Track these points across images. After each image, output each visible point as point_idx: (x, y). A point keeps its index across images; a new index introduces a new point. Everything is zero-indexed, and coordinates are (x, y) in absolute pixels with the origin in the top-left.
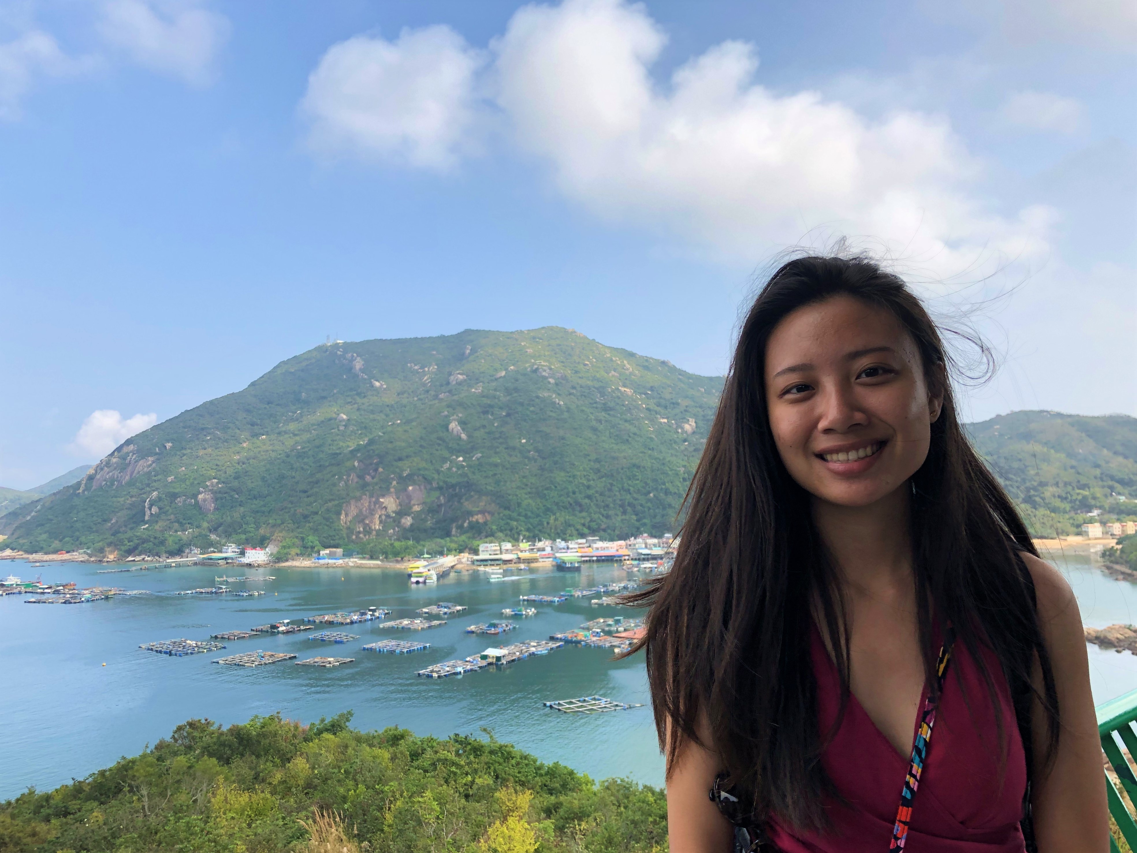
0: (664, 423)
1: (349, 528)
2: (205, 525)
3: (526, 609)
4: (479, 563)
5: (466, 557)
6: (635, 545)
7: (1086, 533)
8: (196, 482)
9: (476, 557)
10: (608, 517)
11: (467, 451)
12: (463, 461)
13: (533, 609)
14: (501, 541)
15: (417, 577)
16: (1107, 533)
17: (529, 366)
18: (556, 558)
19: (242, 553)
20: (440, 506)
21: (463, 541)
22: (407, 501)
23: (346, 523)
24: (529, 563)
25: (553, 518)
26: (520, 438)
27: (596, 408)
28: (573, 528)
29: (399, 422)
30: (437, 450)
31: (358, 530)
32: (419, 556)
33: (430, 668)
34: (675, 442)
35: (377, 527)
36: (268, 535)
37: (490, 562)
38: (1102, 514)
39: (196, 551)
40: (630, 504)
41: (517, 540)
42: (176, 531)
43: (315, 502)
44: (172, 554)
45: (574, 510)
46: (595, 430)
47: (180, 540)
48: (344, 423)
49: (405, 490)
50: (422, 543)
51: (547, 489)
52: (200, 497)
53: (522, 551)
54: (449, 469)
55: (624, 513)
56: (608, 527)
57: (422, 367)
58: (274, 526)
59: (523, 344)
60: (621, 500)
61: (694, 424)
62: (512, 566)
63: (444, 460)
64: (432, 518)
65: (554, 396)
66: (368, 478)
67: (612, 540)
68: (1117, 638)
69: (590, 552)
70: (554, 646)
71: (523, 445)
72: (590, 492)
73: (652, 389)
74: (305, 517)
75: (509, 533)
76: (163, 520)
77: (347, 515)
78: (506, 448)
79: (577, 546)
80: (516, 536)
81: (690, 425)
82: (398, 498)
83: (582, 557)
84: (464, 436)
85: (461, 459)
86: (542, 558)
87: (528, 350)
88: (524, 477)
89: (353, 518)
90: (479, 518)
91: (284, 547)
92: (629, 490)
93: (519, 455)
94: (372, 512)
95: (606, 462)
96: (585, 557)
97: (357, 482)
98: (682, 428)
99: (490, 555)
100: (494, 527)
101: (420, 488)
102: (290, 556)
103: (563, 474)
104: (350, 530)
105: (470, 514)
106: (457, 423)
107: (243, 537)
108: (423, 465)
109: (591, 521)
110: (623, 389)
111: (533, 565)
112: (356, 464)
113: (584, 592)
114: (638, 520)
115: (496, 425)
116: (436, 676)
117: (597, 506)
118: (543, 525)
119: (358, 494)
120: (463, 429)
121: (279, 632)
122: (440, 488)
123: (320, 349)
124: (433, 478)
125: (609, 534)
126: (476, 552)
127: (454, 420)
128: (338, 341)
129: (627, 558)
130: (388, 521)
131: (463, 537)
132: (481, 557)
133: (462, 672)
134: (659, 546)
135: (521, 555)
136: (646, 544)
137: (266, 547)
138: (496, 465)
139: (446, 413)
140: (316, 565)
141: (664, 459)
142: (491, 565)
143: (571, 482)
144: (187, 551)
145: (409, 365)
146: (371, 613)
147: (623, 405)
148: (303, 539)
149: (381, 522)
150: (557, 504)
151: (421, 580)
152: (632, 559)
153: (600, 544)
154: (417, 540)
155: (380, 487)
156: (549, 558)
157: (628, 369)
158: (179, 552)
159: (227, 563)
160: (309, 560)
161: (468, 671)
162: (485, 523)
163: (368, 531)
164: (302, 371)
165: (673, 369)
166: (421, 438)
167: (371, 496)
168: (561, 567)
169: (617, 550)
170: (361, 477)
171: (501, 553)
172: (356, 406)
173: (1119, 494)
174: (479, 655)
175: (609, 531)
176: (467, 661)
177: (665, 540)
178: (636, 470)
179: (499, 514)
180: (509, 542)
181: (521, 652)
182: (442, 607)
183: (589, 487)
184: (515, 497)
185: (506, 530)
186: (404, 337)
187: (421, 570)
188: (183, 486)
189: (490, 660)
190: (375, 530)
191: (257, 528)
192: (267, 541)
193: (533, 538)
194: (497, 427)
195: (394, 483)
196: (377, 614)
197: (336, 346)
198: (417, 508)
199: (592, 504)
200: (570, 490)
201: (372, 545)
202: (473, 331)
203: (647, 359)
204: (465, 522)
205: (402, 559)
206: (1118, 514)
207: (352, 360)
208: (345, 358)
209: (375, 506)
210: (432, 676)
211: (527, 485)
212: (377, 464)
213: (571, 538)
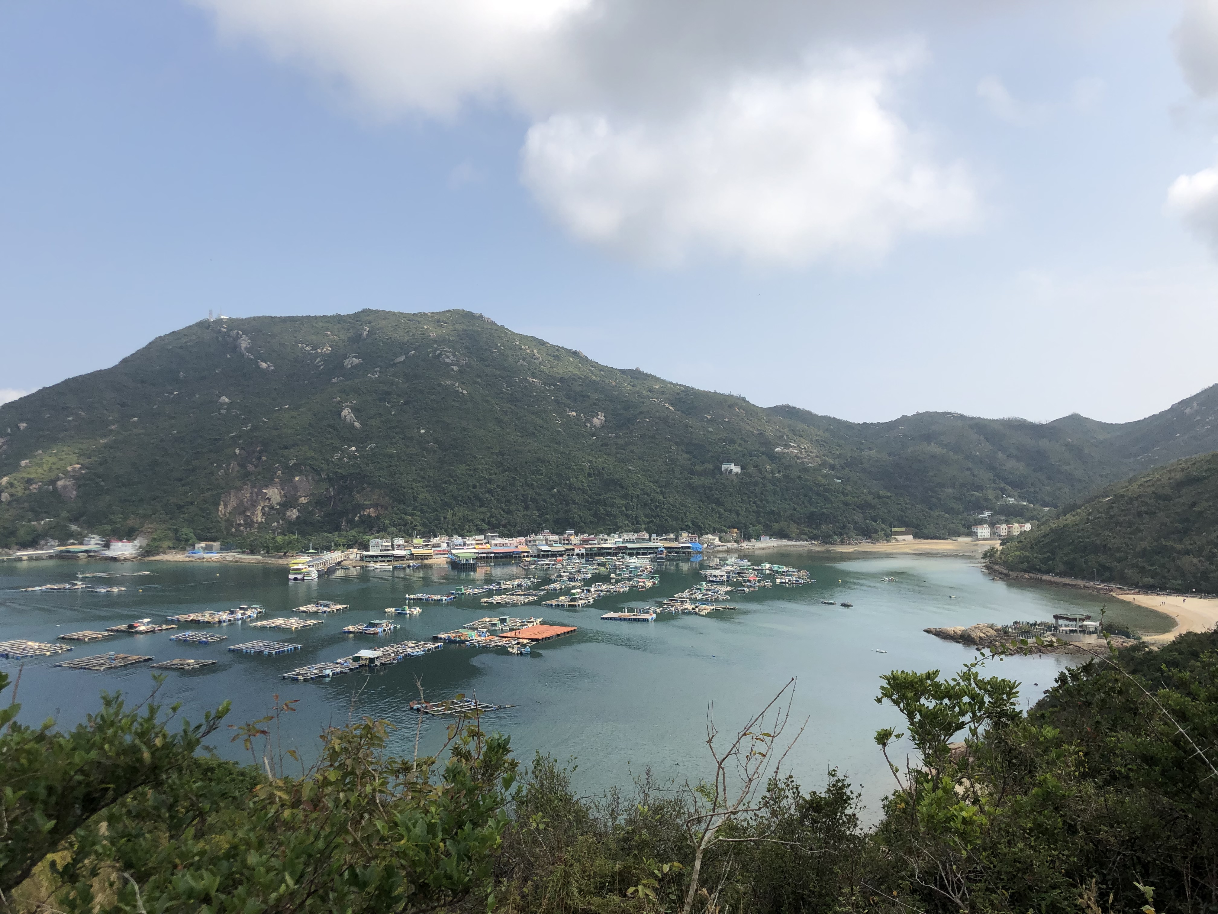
0: (573, 416)
1: (229, 520)
2: (64, 514)
3: (410, 607)
4: (368, 559)
5: (354, 554)
6: (535, 541)
7: (975, 534)
8: (54, 467)
9: (365, 553)
10: (509, 512)
11: (360, 439)
12: (356, 451)
13: (418, 609)
14: (392, 536)
15: (295, 573)
16: (994, 534)
17: (431, 351)
18: (451, 554)
19: (107, 546)
20: (329, 498)
21: (353, 536)
22: (292, 493)
23: (225, 515)
24: (422, 559)
25: (450, 512)
26: (419, 428)
27: (502, 398)
28: (471, 524)
29: (287, 407)
30: (327, 438)
31: (238, 522)
32: (304, 551)
33: (297, 670)
34: (583, 436)
35: (259, 520)
36: (137, 526)
37: (380, 559)
38: (992, 515)
39: (53, 543)
40: (532, 500)
41: (411, 535)
42: (30, 521)
43: (190, 491)
44: (24, 546)
45: (473, 505)
46: (499, 421)
47: (34, 531)
48: (226, 407)
49: (291, 480)
50: (308, 537)
51: (445, 483)
52: (60, 483)
53: (415, 547)
54: (340, 459)
55: (527, 508)
56: (509, 523)
57: (315, 348)
58: (144, 516)
59: (426, 327)
60: (523, 495)
61: (603, 418)
62: (403, 563)
63: (336, 449)
64: (320, 511)
65: (457, 384)
66: (250, 467)
67: (511, 536)
68: (980, 637)
69: (487, 548)
70: (432, 647)
71: (422, 436)
72: (492, 486)
73: (562, 380)
74: (180, 507)
75: (403, 528)
76: (14, 508)
77: (226, 506)
78: (403, 439)
79: (474, 542)
80: (410, 531)
81: (599, 419)
82: (283, 490)
83: (479, 553)
84: (357, 424)
85: (353, 448)
86: (437, 554)
87: (431, 334)
88: (421, 470)
89: (233, 510)
90: (371, 512)
91: (155, 539)
92: (532, 484)
93: (416, 446)
94: (254, 504)
95: (509, 455)
96: (482, 553)
97: (238, 471)
98: (591, 422)
99: (381, 551)
100: (387, 522)
101: (307, 479)
102: (161, 550)
103: (463, 467)
104: (229, 523)
105: (363, 507)
106: (350, 411)
107: (109, 528)
108: (311, 453)
109: (491, 516)
110: (531, 380)
111: (426, 562)
112: (237, 451)
113: (476, 590)
114: (540, 517)
115: (393, 413)
116: (302, 679)
117: (498, 500)
118: (440, 520)
119: (238, 483)
120: (356, 417)
121: (137, 632)
122: (329, 479)
123: (203, 325)
124: (322, 469)
125: (509, 530)
126: (366, 548)
127: (347, 407)
128: (222, 317)
129: (526, 554)
130: (271, 513)
131: (353, 532)
132: (371, 553)
133: (331, 674)
134: (560, 543)
135: (414, 551)
136: (546, 540)
137: (134, 539)
138: (391, 456)
139: (338, 399)
140: (191, 559)
141: (569, 453)
142: (381, 561)
143: (471, 476)
144: (43, 542)
145: (300, 345)
146: (243, 612)
147: (530, 396)
148: (176, 531)
149: (263, 514)
150: (455, 498)
151: (299, 576)
152: (531, 556)
153: (499, 541)
154: (303, 534)
155: (264, 477)
156: (444, 554)
157: (538, 359)
158: (32, 544)
159: (89, 556)
160: (182, 554)
161: (338, 673)
162: (377, 518)
163: (249, 523)
164: (181, 348)
165: (585, 360)
166: (310, 425)
167: (253, 487)
168: (455, 565)
169: (517, 547)
170: (242, 466)
171: (393, 550)
172: (240, 388)
173: (1010, 496)
174: (351, 657)
175: (509, 527)
176: (337, 663)
177: (566, 536)
178: (540, 464)
179: (393, 508)
180: (402, 537)
181: (396, 653)
182: (321, 605)
183: (490, 481)
184: (410, 491)
185: (399, 525)
186: (295, 315)
187: (300, 566)
188: (40, 470)
189: (362, 662)
190: (257, 523)
191: (125, 519)
192: (137, 533)
193: (428, 533)
194: (394, 415)
195: (279, 472)
196: (248, 613)
197: (220, 321)
198: (303, 500)
199: (493, 499)
200: (471, 484)
201: (252, 539)
202: (372, 311)
203: (558, 349)
204: (356, 516)
205: (285, 553)
206: (1006, 515)
207: (238, 337)
208: (229, 336)
209: (257, 496)
210: (297, 680)
211: (424, 478)
212: (261, 452)
213: (468, 534)
